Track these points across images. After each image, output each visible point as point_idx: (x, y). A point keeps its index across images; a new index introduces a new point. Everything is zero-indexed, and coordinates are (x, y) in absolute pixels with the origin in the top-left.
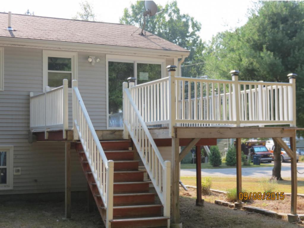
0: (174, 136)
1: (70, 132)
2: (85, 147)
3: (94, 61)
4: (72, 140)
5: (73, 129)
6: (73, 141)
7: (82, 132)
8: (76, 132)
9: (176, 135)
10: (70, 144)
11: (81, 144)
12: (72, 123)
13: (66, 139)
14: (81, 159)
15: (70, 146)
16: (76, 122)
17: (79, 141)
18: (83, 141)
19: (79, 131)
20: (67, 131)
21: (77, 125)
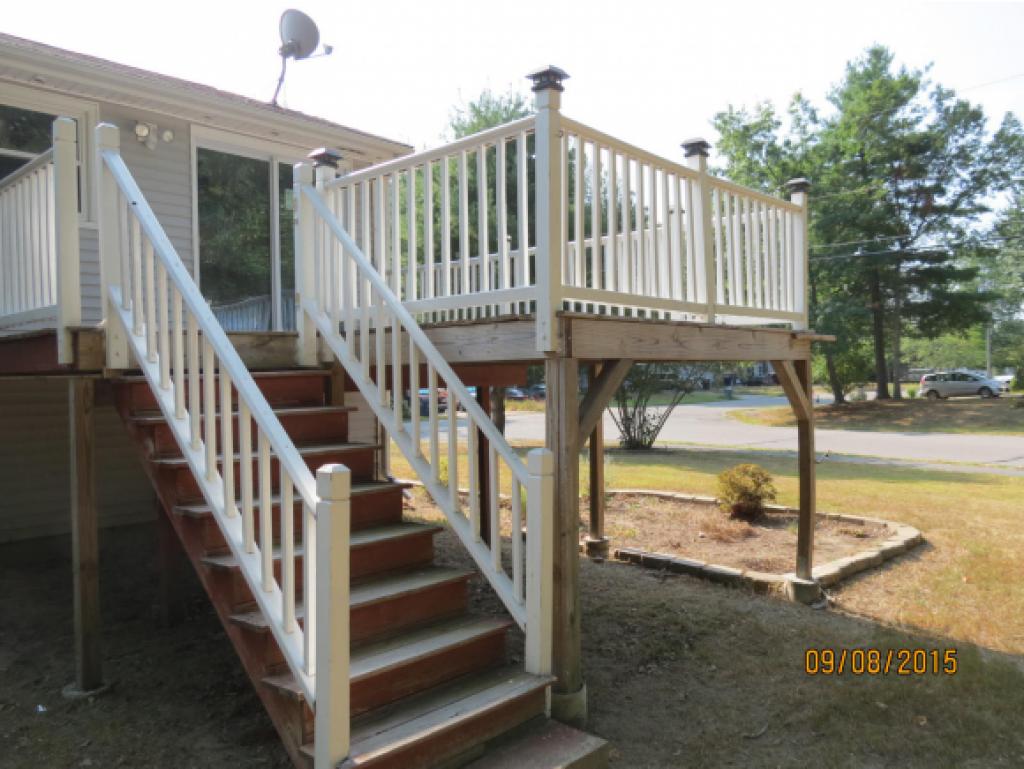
0: (561, 350)
1: (88, 338)
2: (168, 398)
3: (153, 139)
4: (100, 372)
5: (103, 323)
6: (106, 375)
7: (148, 336)
8: (117, 337)
9: (569, 345)
10: (90, 385)
11: (144, 387)
12: (98, 298)
13: (72, 369)
14: (146, 448)
15: (91, 393)
16: (117, 297)
17: (139, 372)
18: (154, 373)
19: (136, 330)
20: (75, 334)
21: (123, 306)
